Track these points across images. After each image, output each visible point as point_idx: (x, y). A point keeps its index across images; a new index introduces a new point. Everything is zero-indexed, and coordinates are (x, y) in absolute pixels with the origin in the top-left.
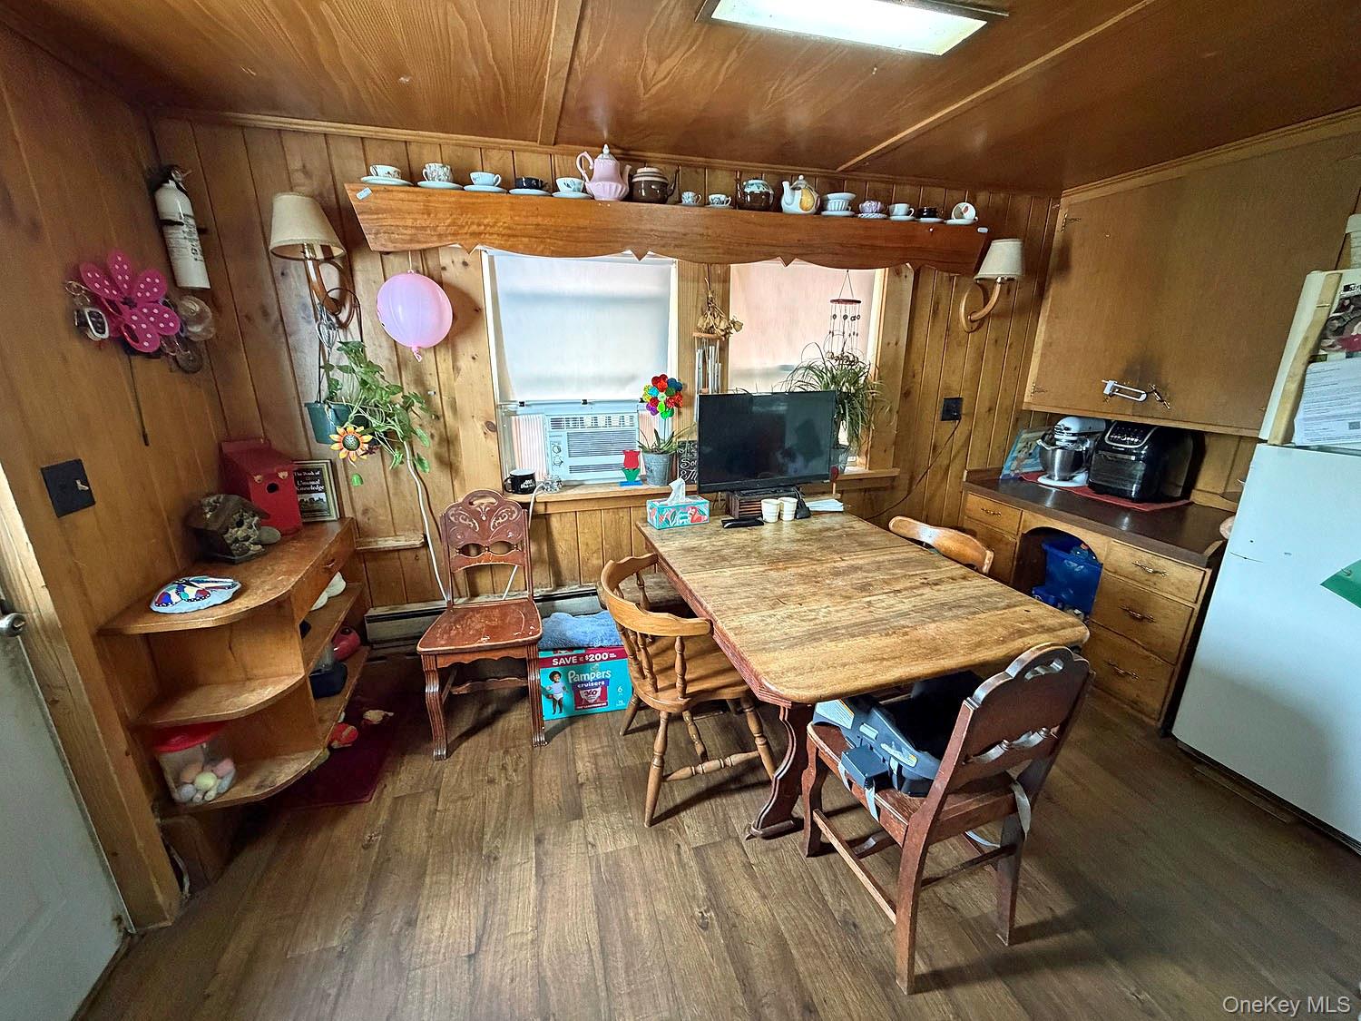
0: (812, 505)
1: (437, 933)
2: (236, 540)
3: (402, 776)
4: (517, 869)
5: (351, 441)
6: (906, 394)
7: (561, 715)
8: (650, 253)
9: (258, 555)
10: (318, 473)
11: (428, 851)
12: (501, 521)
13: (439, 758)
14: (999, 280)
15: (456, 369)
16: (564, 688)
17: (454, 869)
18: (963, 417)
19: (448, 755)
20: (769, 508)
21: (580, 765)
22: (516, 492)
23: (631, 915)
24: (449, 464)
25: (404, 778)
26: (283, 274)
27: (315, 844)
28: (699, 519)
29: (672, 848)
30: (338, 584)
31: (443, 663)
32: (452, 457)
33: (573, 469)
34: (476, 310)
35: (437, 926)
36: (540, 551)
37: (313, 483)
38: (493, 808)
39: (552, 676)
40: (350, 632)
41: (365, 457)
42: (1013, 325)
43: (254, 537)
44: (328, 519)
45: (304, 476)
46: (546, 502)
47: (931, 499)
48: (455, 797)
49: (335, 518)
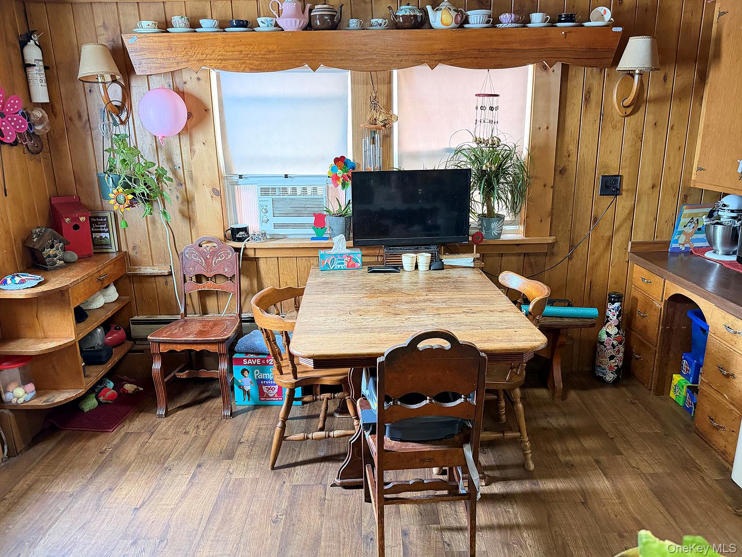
1: (122, 496)
2: (49, 256)
4: (181, 476)
5: (121, 199)
6: (561, 171)
8: (322, 65)
9: (61, 267)
10: (105, 220)
11: (134, 460)
12: (220, 259)
13: (160, 416)
14: (637, 72)
15: (192, 151)
16: (251, 382)
17: (145, 470)
19: (167, 415)
20: (407, 259)
21: (246, 433)
22: (234, 240)
23: (234, 508)
24: (188, 217)
26: (90, 91)
27: (76, 447)
28: (354, 265)
29: (280, 483)
30: (112, 294)
31: (164, 349)
32: (190, 213)
33: (276, 226)
34: (206, 111)
35: (124, 493)
37: (102, 226)
38: (180, 447)
39: (243, 372)
40: (120, 329)
41: (128, 209)
43: (59, 256)
44: (110, 251)
45: (96, 221)
46: (255, 249)
48: (161, 437)
49: (114, 251)
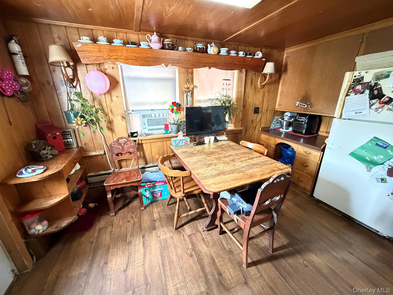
0: (219, 138)
1: (115, 265)
2: (44, 154)
3: (101, 222)
4: (137, 245)
5: (79, 123)
6: (244, 106)
7: (149, 201)
8: (169, 65)
9: (51, 159)
10: (69, 133)
11: (110, 243)
12: (128, 146)
13: (112, 216)
14: (268, 74)
15: (112, 100)
16: (149, 194)
17: (119, 247)
18: (260, 113)
19: (115, 215)
20: (206, 139)
21: (155, 215)
22: (132, 137)
23: (171, 255)
24: (111, 129)
25: (102, 223)
26: (54, 71)
28: (187, 143)
29: (182, 236)
30: (78, 166)
31: (112, 188)
32: (112, 127)
33: (149, 130)
34: (117, 82)
35: (114, 263)
36: (140, 154)
37: (68, 136)
38: (130, 229)
39: (145, 190)
40: (83, 181)
41: (84, 128)
42: (272, 86)
43: (49, 153)
44: (73, 147)
45: (65, 134)
46: (141, 140)
47: (251, 135)
48: (118, 227)
49: (76, 147)
